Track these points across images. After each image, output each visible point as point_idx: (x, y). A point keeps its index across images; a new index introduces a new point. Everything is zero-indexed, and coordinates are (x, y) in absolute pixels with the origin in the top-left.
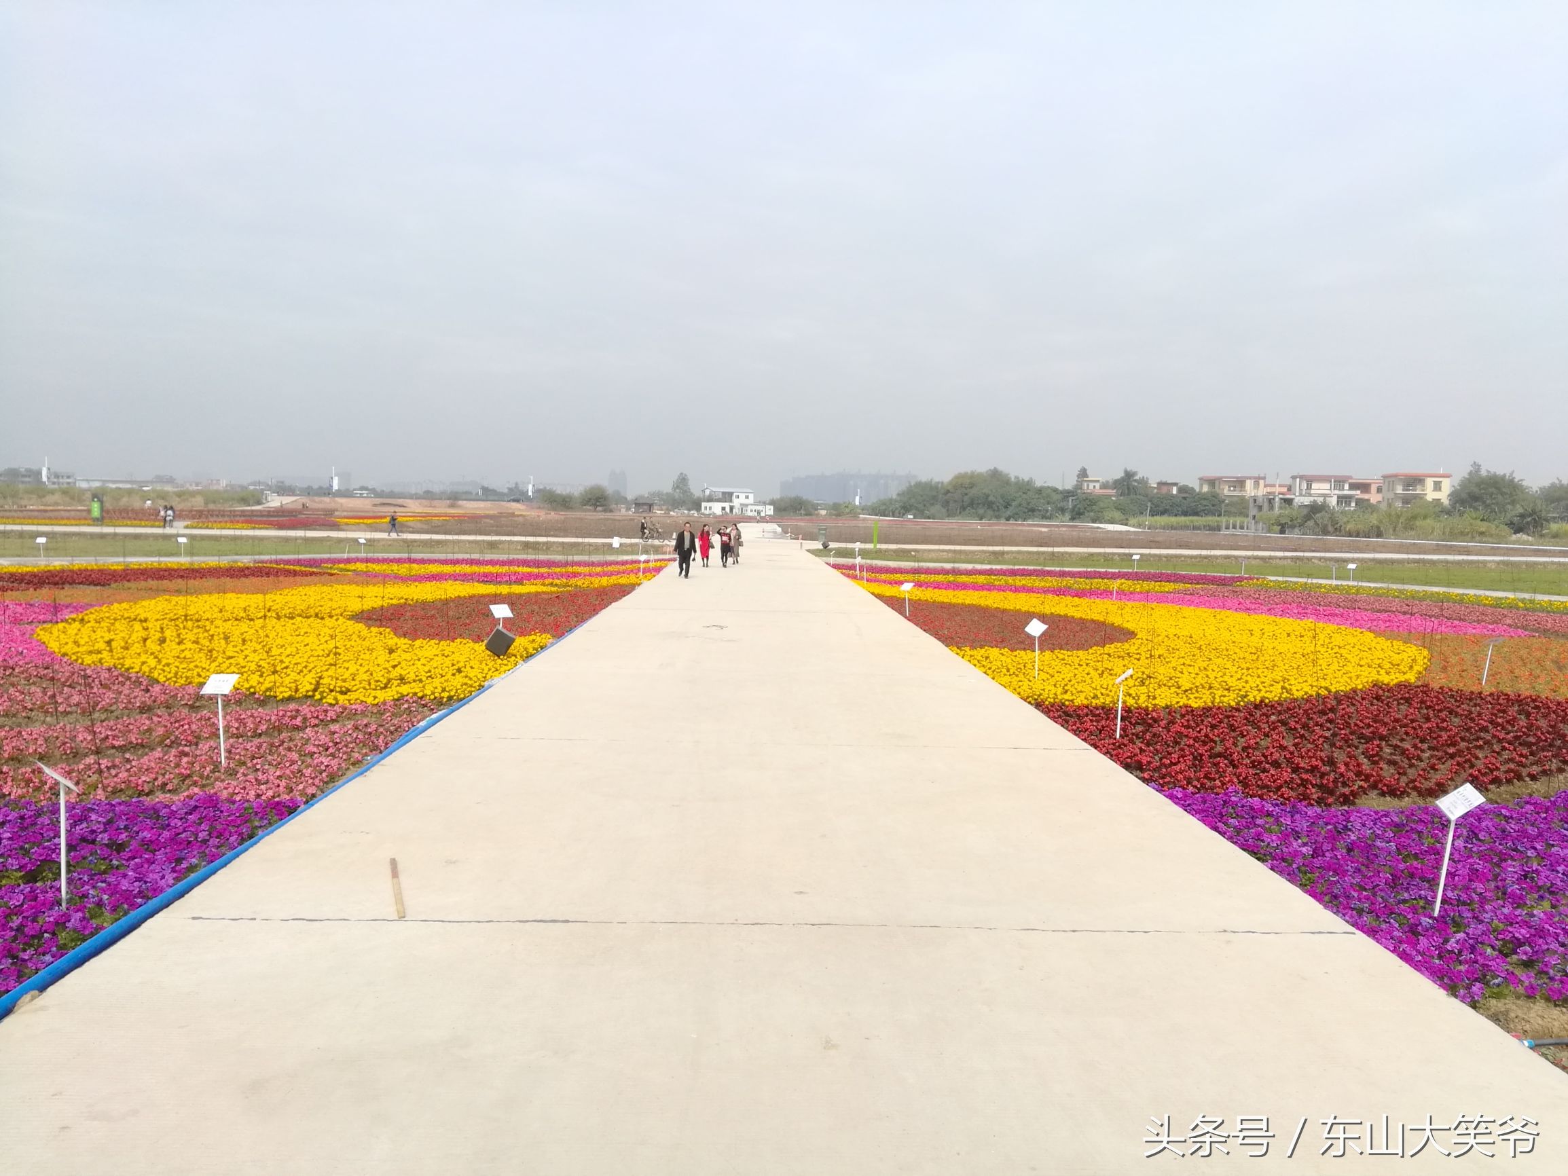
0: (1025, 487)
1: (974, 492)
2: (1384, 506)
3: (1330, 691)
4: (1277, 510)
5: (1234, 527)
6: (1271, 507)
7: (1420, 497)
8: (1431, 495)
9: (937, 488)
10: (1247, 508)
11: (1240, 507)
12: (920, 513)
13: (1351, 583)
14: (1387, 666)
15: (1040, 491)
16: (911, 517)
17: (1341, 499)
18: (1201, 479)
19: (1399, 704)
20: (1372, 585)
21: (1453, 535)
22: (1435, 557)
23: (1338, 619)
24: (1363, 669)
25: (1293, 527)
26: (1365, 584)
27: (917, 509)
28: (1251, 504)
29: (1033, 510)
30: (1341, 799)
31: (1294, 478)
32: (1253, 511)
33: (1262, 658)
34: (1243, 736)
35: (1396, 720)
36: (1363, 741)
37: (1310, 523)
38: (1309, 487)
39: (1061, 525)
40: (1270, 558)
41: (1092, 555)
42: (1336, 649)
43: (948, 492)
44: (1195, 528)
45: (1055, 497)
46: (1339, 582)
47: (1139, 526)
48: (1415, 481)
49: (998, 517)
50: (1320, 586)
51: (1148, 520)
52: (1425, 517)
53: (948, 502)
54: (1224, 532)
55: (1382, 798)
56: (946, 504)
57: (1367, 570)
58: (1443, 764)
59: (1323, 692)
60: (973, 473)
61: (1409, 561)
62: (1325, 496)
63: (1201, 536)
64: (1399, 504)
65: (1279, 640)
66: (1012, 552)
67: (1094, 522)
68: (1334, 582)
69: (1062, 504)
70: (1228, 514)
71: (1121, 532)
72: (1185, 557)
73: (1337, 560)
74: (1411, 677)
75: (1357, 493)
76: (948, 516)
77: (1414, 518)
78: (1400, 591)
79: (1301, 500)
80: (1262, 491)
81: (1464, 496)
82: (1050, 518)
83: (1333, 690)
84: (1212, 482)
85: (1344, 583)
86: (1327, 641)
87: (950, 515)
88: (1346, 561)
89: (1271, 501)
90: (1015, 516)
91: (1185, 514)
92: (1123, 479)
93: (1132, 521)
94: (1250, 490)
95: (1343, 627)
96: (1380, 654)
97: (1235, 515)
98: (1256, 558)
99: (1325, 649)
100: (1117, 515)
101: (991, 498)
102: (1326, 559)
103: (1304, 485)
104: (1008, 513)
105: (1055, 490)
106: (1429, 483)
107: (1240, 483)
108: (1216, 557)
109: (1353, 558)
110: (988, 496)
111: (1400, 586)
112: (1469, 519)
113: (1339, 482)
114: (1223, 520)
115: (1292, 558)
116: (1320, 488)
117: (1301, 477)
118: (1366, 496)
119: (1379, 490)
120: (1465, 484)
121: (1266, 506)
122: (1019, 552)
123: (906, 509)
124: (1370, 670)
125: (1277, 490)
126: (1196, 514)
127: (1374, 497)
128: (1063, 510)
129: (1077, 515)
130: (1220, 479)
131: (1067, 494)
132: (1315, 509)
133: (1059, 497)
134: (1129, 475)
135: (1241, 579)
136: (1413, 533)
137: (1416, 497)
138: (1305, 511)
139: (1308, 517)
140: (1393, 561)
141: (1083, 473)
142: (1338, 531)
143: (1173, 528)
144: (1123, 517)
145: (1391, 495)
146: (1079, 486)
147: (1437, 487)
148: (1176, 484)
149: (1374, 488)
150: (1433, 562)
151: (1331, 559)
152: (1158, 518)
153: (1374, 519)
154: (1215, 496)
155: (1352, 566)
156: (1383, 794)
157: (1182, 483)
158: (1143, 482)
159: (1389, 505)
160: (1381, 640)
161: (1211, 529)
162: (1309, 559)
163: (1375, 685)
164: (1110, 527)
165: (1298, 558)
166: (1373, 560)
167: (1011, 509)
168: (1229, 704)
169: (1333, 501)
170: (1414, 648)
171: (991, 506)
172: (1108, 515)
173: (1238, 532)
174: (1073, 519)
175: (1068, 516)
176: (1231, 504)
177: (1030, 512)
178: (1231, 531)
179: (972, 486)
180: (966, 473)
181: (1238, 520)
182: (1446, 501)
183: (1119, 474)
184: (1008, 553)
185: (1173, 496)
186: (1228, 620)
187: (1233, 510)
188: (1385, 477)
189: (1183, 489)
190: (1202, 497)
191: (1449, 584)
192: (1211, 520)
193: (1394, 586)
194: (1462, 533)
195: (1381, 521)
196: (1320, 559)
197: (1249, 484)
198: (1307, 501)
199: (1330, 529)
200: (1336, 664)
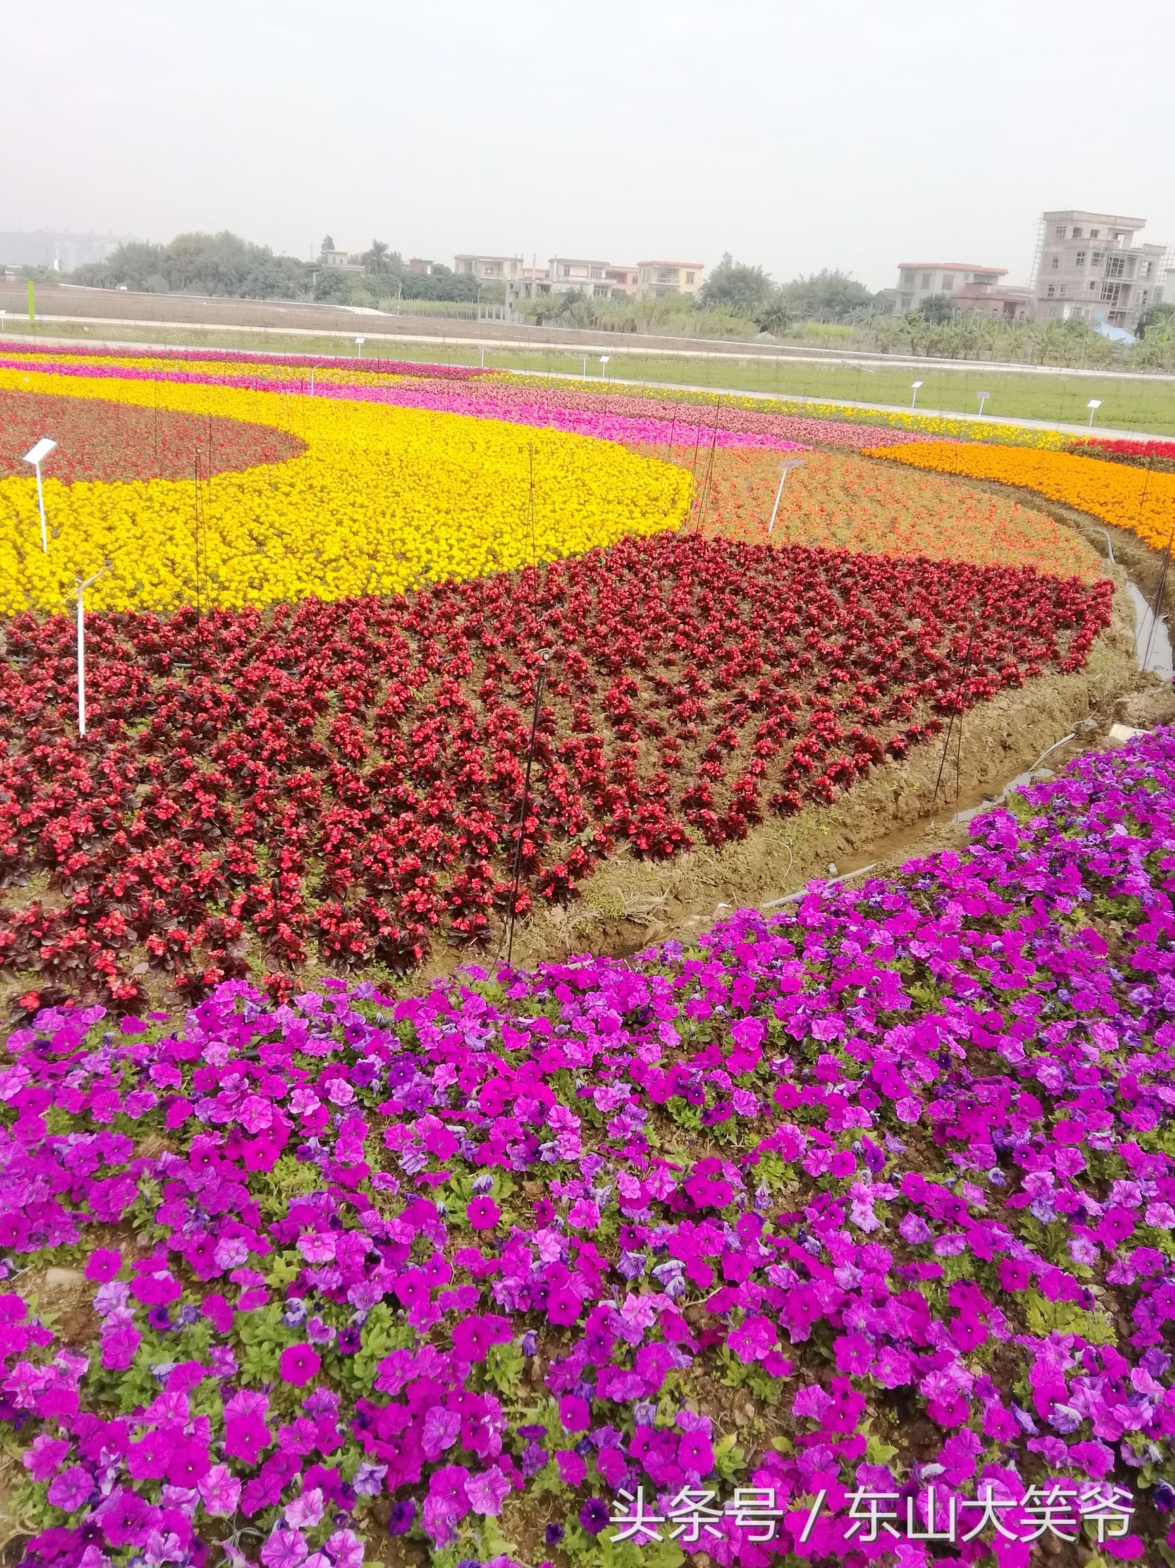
0: (262, 257)
1: (200, 260)
2: (639, 298)
3: (560, 556)
4: (534, 299)
5: (490, 316)
6: (529, 294)
7: (674, 289)
8: (684, 288)
9: (156, 252)
10: (503, 294)
11: (497, 294)
12: (137, 285)
13: (603, 380)
14: (642, 501)
15: (279, 263)
16: (124, 288)
17: (600, 289)
18: (457, 258)
19: (661, 577)
20: (626, 383)
21: (704, 331)
22: (688, 354)
23: (584, 427)
24: (611, 507)
25: (549, 318)
26: (618, 382)
27: (132, 278)
28: (508, 290)
29: (272, 286)
30: (549, 891)
31: (551, 261)
32: (509, 298)
33: (474, 491)
34: (392, 675)
35: (659, 618)
36: (604, 671)
37: (567, 314)
38: (567, 273)
39: (304, 306)
40: (520, 350)
41: (318, 338)
42: (579, 473)
43: (169, 258)
44: (450, 315)
45: (297, 272)
46: (590, 379)
47: (390, 310)
48: (669, 270)
49: (231, 293)
50: (569, 383)
51: (400, 303)
52: (678, 311)
53: (170, 272)
54: (480, 320)
55: (636, 862)
56: (168, 274)
57: (620, 366)
58: (742, 726)
59: (551, 558)
60: (198, 235)
61: (663, 357)
62: (582, 284)
63: (455, 323)
64: (653, 295)
65: (507, 458)
66: (219, 332)
67: (342, 303)
68: (585, 379)
69: (306, 280)
70: (485, 300)
71: (368, 317)
72: (427, 345)
73: (591, 354)
74: (673, 522)
75: (613, 283)
76: (171, 289)
77: (668, 311)
78: (656, 391)
79: (559, 287)
80: (518, 277)
81: (715, 290)
82: (292, 297)
83: (566, 553)
84: (468, 262)
85: (596, 380)
86: (568, 460)
87: (173, 287)
88: (599, 355)
89: (527, 287)
90: (252, 293)
91: (440, 298)
92: (372, 253)
93: (383, 303)
94: (507, 274)
95: (589, 438)
96: (631, 481)
97: (491, 301)
98: (505, 349)
99: (563, 474)
100: (367, 296)
101: (221, 269)
102: (579, 352)
103: (562, 272)
104: (244, 289)
105: (297, 263)
106: (683, 274)
107: (497, 264)
108: (462, 347)
109: (606, 352)
110: (218, 266)
111: (656, 385)
112: (719, 315)
113: (596, 268)
114: (479, 307)
115: (543, 350)
116: (578, 275)
117: (559, 261)
118: (621, 287)
119: (635, 281)
120: (715, 276)
121: (522, 293)
122: (228, 332)
123: (119, 278)
124: (620, 508)
125: (534, 275)
126: (451, 299)
127: (629, 288)
128: (306, 288)
129: (323, 294)
130: (476, 259)
131: (311, 269)
132: (572, 298)
133: (302, 271)
134: (379, 248)
135: (479, 372)
136: (665, 328)
137: (668, 288)
138: (562, 300)
139: (565, 307)
140: (647, 358)
141: (328, 244)
142: (593, 323)
143: (427, 314)
144: (373, 299)
145: (645, 287)
146: (324, 260)
147: (690, 279)
148: (430, 263)
149: (629, 279)
150: (687, 360)
151: (584, 352)
152: (410, 302)
153: (628, 312)
154: (471, 279)
155: (605, 359)
156: (638, 854)
157: (438, 261)
158: (395, 258)
159: (644, 296)
160: (636, 458)
161: (464, 316)
162: (561, 352)
163: (626, 540)
164: (358, 310)
165: (550, 351)
166: (628, 355)
167: (246, 283)
168: (392, 590)
169: (590, 290)
170: (675, 470)
171: (217, 276)
172: (356, 295)
173: (494, 321)
174: (318, 299)
175: (312, 296)
176: (488, 289)
177: (268, 289)
178: (487, 320)
179: (198, 252)
180: (190, 236)
181: (495, 308)
182: (698, 298)
183: (368, 247)
184: (213, 332)
185: (426, 277)
186: (448, 427)
187: (490, 296)
188: (640, 265)
189: (438, 270)
190: (458, 280)
191: (708, 384)
192: (466, 306)
193: (649, 385)
194: (712, 331)
195: (635, 313)
196: (573, 352)
197: (507, 267)
198: (564, 288)
199: (586, 321)
200: (575, 500)
